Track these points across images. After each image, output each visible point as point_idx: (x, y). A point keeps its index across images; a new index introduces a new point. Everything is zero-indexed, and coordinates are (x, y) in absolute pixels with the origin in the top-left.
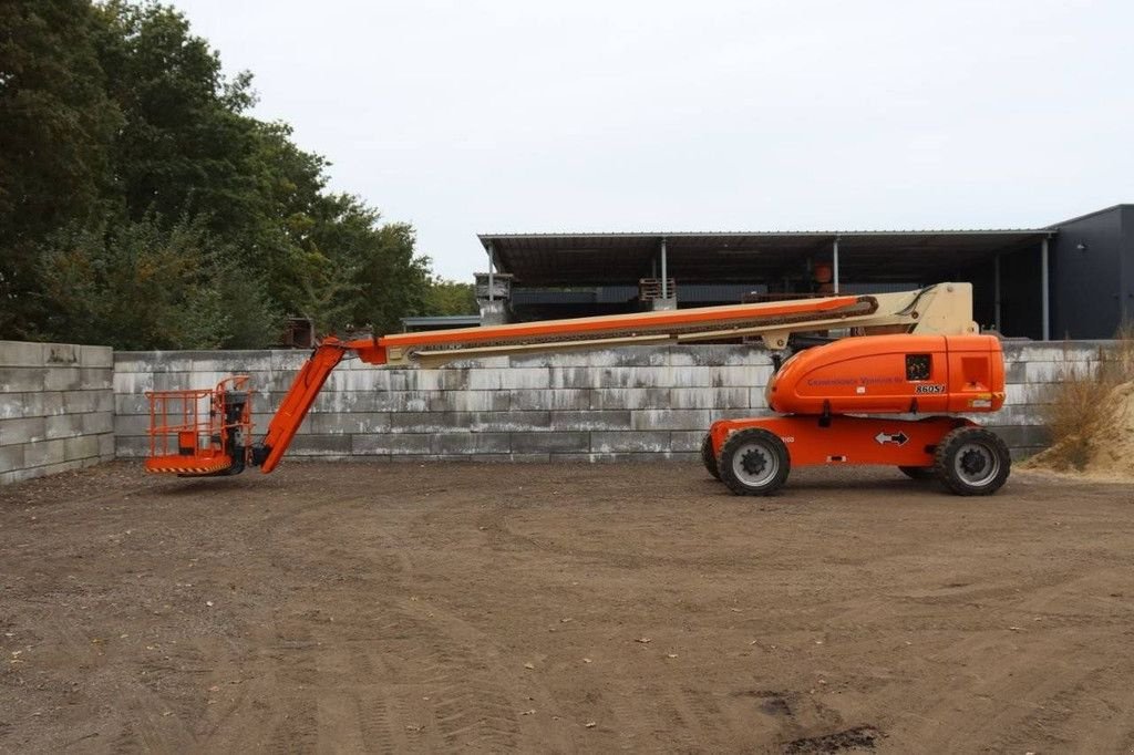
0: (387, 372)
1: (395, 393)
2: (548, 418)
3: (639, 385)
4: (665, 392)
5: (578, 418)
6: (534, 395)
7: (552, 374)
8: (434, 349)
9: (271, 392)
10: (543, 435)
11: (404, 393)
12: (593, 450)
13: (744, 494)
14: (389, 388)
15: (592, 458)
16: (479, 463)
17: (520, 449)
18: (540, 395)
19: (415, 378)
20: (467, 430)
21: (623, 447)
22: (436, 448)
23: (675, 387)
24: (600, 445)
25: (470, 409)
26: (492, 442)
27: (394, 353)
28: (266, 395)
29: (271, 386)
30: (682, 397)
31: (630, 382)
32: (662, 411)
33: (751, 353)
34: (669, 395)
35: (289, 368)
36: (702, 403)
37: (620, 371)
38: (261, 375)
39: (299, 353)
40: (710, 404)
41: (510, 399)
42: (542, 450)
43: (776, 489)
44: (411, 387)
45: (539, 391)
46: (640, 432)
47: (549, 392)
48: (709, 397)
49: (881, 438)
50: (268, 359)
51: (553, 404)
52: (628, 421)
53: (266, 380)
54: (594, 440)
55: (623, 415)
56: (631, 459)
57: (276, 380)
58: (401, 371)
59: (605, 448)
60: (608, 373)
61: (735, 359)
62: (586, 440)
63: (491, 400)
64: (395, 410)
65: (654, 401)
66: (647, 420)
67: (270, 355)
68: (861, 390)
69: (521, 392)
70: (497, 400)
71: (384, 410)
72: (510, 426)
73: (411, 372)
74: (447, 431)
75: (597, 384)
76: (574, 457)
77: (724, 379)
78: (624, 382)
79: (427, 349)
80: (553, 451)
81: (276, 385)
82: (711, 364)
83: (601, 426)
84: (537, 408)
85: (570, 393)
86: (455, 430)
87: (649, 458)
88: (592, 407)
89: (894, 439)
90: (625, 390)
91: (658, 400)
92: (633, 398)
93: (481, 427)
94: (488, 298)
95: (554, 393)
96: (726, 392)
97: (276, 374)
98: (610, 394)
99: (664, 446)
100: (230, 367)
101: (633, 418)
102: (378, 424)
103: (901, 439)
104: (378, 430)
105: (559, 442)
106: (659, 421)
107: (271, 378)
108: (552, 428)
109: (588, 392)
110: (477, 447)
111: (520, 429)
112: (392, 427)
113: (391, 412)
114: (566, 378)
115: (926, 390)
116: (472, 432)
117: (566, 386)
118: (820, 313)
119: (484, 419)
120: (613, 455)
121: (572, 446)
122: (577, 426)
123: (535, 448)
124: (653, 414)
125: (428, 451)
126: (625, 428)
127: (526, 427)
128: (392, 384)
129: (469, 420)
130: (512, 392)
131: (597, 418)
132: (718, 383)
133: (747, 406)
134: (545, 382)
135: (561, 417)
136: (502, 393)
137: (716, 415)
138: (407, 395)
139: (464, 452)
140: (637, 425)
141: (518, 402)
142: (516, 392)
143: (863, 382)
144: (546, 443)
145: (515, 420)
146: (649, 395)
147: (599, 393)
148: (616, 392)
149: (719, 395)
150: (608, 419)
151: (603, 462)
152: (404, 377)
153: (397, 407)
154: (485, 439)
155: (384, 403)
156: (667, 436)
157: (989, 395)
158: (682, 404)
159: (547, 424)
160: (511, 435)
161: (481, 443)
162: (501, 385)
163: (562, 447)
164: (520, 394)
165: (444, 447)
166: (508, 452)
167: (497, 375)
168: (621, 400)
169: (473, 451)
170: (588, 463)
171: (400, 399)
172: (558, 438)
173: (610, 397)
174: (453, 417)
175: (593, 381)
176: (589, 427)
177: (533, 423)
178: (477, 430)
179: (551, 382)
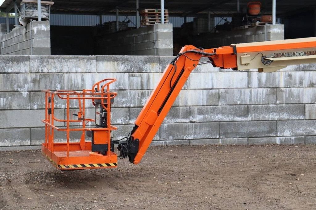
0: (127, 75)
1: (133, 92)
2: (247, 111)
3: (312, 85)
5: (268, 110)
6: (236, 92)
7: (249, 77)
9: (30, 92)
10: (242, 124)
11: (140, 92)
12: (279, 134)
14: (127, 88)
15: (278, 141)
16: (195, 147)
17: (226, 134)
18: (241, 92)
19: (148, 79)
20: (187, 121)
21: (300, 132)
22: (164, 136)
24: (284, 131)
25: (189, 104)
26: (205, 130)
27: (245, 59)
28: (25, 94)
29: (30, 86)
31: (306, 83)
35: (45, 71)
37: (298, 74)
38: (21, 77)
39: (53, 58)
41: (219, 97)
42: (242, 135)
44: (145, 87)
45: (240, 89)
46: (312, 120)
47: (248, 90)
50: (27, 63)
51: (250, 100)
52: (303, 112)
53: (26, 81)
54: (280, 127)
55: (300, 108)
57: (34, 81)
58: (137, 74)
59: (287, 133)
60: (290, 76)
62: (274, 126)
63: (205, 97)
64: (132, 106)
67: (28, 59)
69: (227, 90)
70: (210, 96)
71: (124, 105)
72: (219, 117)
73: (145, 75)
74: (172, 121)
75: (282, 84)
76: (264, 140)
78: (301, 83)
79: (277, 55)
80: (250, 136)
81: (35, 85)
83: (285, 116)
84: (239, 102)
85: (263, 91)
86: (179, 120)
88: (278, 102)
90: (301, 89)
92: (307, 95)
93: (198, 118)
95: (251, 92)
97: (34, 75)
98: (290, 91)
101: (307, 109)
102: (120, 117)
104: (119, 121)
105: (252, 129)
107: (29, 79)
108: (249, 118)
109: (275, 90)
110: (195, 134)
111: (227, 119)
112: (130, 119)
113: (129, 107)
114: (259, 80)
116: (191, 122)
117: (260, 86)
119: (200, 112)
120: (293, 138)
121: (263, 132)
122: (267, 117)
123: (237, 134)
125: (158, 138)
126: (302, 117)
127: (231, 118)
128: (130, 85)
129: (189, 113)
130: (221, 91)
131: (282, 110)
134: (245, 83)
135: (256, 109)
136: (213, 91)
138: (142, 94)
139: (185, 138)
140: (310, 116)
141: (225, 98)
142: (223, 91)
144: (245, 130)
145: (223, 112)
147: (282, 91)
148: (295, 90)
150: (290, 111)
151: (285, 145)
152: (139, 79)
153: (135, 104)
154: (201, 127)
155: (124, 100)
159: (245, 115)
160: (220, 124)
161: (198, 130)
162: (213, 85)
163: (256, 133)
164: (226, 92)
165: (170, 134)
166: (218, 137)
167: (210, 78)
168: (298, 96)
169: (192, 137)
170: (275, 145)
171: (137, 96)
172: (254, 125)
173: (291, 94)
174: (177, 110)
175: (279, 82)
176: (276, 117)
177: (235, 114)
178: (194, 120)
179: (249, 82)
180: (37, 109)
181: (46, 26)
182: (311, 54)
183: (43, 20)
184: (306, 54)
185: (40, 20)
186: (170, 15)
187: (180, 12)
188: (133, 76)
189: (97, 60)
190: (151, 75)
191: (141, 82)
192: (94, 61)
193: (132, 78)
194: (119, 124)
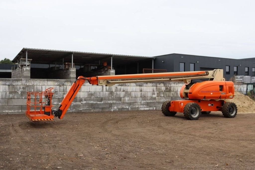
0: (58, 86)
1: (60, 92)
2: (102, 100)
3: (124, 91)
4: (129, 93)
5: (109, 100)
6: (98, 93)
7: (103, 88)
8: (114, 81)
9: (21, 92)
10: (100, 104)
11: (63, 92)
12: (112, 108)
13: (193, 120)
14: (58, 91)
15: (112, 110)
16: (83, 113)
17: (94, 108)
19: (66, 88)
20: (80, 103)
21: (120, 107)
23: (132, 92)
24: (114, 107)
25: (81, 97)
26: (87, 106)
27: (101, 81)
28: (20, 93)
29: (21, 90)
30: (133, 94)
31: (122, 90)
32: (128, 98)
33: (148, 83)
34: (130, 93)
35: (28, 84)
36: (138, 96)
37: (119, 87)
38: (18, 87)
39: (31, 80)
40: (139, 96)
41: (92, 95)
42: (100, 108)
43: (199, 118)
44: (65, 91)
45: (99, 92)
46: (124, 103)
47: (102, 92)
48: (139, 94)
49: (209, 105)
50: (21, 81)
51: (103, 96)
52: (121, 100)
53: (20, 88)
54: (113, 106)
55: (120, 99)
56: (121, 111)
57: (23, 88)
58: (62, 86)
59: (115, 108)
60: (117, 88)
61: (145, 85)
62: (111, 105)
63: (87, 95)
64: (60, 98)
65: (127, 95)
66: (125, 100)
67: (21, 80)
68: (212, 94)
70: (89, 95)
71: (57, 97)
72: (92, 102)
73: (65, 86)
74: (75, 103)
75: (114, 91)
76: (108, 110)
77: (142, 89)
78: (120, 90)
79: (112, 81)
80: (103, 109)
81: (23, 89)
82: (140, 86)
83: (115, 102)
84: (99, 97)
85: (107, 93)
86: (77, 103)
87: (125, 110)
88: (112, 97)
89: (211, 105)
90: (120, 92)
91: (128, 95)
92: (122, 94)
93: (84, 102)
94: (25, 65)
95: (103, 93)
96: (143, 93)
97: (23, 86)
98: (117, 93)
99: (129, 107)
100: (7, 84)
103: (212, 105)
104: (55, 103)
105: (103, 106)
106: (128, 100)
107: (21, 88)
108: (103, 103)
109: (111, 93)
110: (83, 108)
111: (95, 103)
112: (59, 102)
113: (59, 98)
114: (106, 89)
115: (223, 94)
116: (82, 104)
117: (106, 91)
118: (197, 75)
119: (85, 100)
120: (117, 109)
121: (107, 107)
122: (108, 102)
123: (98, 108)
124: (127, 99)
125: (70, 110)
126: (120, 102)
127: (96, 102)
128: (59, 90)
129: (81, 100)
131: (113, 99)
132: (141, 91)
133: (147, 96)
134: (101, 90)
135: (105, 99)
136: (90, 93)
137: (141, 99)
138: (64, 93)
139: (79, 109)
141: (94, 95)
142: (93, 92)
143: (212, 92)
144: (101, 107)
145: (93, 100)
146: (126, 93)
147: (114, 93)
148: (118, 93)
149: (141, 94)
150: (116, 100)
151: (115, 112)
152: (63, 88)
153: (61, 97)
155: (57, 95)
156: (130, 104)
157: (233, 95)
158: (133, 96)
159: (101, 101)
160: (92, 104)
161: (84, 107)
162: (90, 91)
163: (105, 108)
164: (94, 93)
165: (74, 108)
166: (91, 109)
167: (89, 88)
168: (119, 95)
169: (82, 109)
170: (111, 112)
171: (62, 94)
172: (104, 105)
173: (117, 94)
174: (77, 99)
175: (113, 90)
176: (112, 102)
177: (98, 101)
178: (83, 103)
179: (103, 90)
180: (24, 99)
181: (29, 68)
182: (123, 80)
183: (28, 66)
184: (121, 80)
185: (27, 66)
186: (75, 65)
187: (78, 64)
188: (61, 87)
189: (47, 81)
190: (67, 86)
191: (64, 89)
192: (46, 81)
193: (60, 87)
194: (55, 104)
